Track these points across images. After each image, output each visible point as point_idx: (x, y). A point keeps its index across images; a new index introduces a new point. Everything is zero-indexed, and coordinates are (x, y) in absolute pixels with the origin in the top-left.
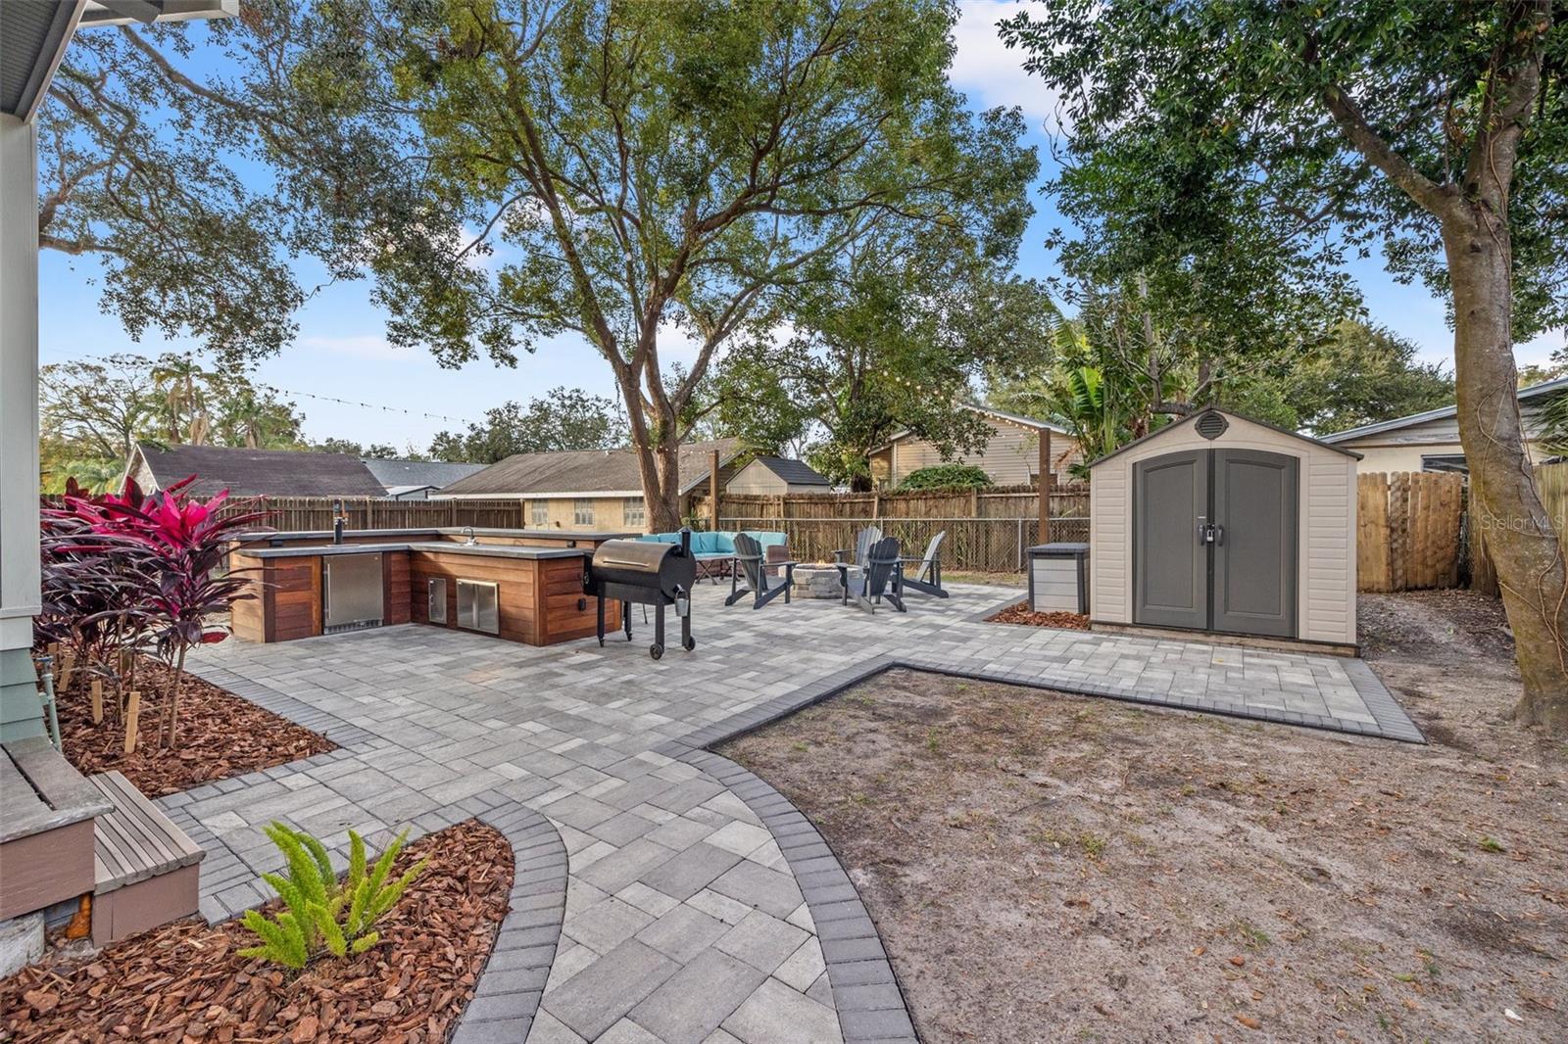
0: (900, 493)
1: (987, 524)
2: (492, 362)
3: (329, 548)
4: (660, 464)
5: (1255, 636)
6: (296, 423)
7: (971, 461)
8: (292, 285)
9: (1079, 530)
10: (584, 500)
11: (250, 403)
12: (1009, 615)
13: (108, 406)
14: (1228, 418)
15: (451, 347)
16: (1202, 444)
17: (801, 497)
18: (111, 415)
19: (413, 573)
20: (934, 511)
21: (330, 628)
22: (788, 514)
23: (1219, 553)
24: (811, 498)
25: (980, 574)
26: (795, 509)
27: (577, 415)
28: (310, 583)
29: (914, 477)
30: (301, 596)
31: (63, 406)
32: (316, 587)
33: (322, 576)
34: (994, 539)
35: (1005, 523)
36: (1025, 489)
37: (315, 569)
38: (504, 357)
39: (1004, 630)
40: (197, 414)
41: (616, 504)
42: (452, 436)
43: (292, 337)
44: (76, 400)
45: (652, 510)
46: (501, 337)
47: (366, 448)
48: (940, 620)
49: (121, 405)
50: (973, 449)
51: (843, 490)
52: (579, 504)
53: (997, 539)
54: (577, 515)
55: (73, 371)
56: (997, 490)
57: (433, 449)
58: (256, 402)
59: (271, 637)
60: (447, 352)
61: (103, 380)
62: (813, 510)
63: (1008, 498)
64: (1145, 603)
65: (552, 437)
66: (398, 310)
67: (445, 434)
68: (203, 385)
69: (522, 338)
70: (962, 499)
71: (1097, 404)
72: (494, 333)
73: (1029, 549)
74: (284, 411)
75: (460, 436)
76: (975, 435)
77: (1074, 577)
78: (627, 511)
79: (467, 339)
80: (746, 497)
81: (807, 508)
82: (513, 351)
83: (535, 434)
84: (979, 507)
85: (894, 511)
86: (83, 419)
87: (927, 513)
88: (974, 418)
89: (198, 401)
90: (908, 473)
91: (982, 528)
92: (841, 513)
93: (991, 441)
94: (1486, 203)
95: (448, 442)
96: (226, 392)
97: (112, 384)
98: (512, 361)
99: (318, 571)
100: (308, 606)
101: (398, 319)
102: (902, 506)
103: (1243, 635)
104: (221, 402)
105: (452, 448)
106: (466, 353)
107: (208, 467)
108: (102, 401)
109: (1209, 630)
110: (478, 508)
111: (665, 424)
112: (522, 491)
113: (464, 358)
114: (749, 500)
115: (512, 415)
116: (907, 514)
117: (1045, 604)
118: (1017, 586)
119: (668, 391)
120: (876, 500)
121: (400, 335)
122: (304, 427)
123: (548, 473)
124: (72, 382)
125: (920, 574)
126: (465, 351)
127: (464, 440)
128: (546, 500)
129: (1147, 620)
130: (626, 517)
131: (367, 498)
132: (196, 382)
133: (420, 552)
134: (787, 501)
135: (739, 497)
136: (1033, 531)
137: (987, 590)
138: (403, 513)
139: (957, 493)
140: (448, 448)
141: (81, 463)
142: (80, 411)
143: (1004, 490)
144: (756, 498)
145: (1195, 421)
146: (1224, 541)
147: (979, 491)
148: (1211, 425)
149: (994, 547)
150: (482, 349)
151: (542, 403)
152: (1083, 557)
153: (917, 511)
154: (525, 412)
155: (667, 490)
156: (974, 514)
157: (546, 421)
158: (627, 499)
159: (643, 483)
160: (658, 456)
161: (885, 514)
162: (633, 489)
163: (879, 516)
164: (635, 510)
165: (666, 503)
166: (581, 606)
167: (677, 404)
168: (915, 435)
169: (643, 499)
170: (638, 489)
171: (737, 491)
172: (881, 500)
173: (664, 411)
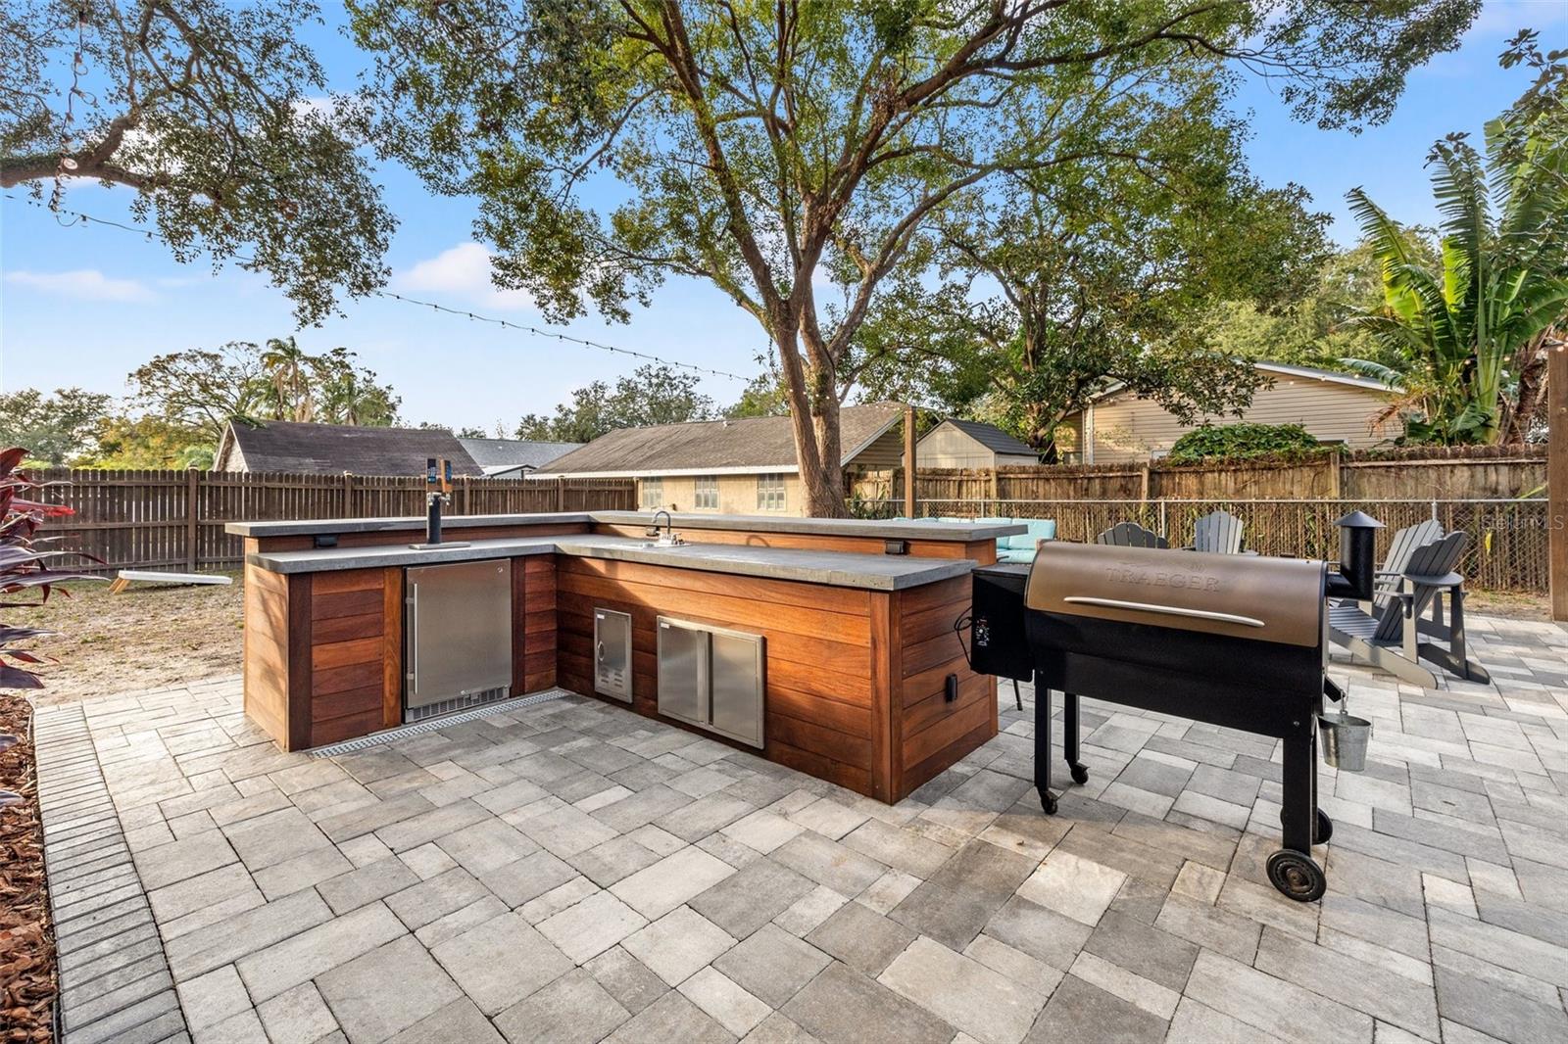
2: (603, 319)
3: (417, 551)
4: (819, 433)
6: (393, 407)
8: (381, 211)
10: (706, 478)
11: (351, 387)
13: (224, 393)
15: (558, 300)
17: (1024, 470)
18: (226, 402)
19: (561, 596)
20: (1253, 489)
21: (417, 711)
22: (1002, 493)
26: (1015, 488)
27: (665, 394)
28: (380, 623)
30: (361, 649)
31: (185, 393)
32: (391, 630)
33: (404, 606)
37: (392, 596)
38: (615, 311)
40: (302, 399)
41: (748, 483)
42: (538, 419)
43: (382, 284)
44: (196, 387)
45: (811, 488)
46: (611, 288)
47: (457, 432)
49: (235, 391)
52: (701, 483)
54: (698, 496)
55: (191, 358)
57: (520, 433)
58: (356, 386)
59: (301, 740)
60: (553, 305)
61: (219, 368)
63: (1401, 468)
65: (639, 417)
66: (503, 243)
67: (531, 417)
68: (308, 370)
69: (636, 290)
72: (604, 284)
74: (381, 395)
75: (546, 419)
78: (762, 491)
79: (574, 291)
80: (935, 472)
81: (1032, 485)
82: (625, 305)
83: (623, 415)
84: (1343, 484)
85: (1177, 489)
86: (202, 406)
87: (1238, 492)
89: (302, 385)
92: (1087, 493)
95: (535, 425)
96: (328, 376)
97: (228, 371)
98: (625, 316)
99: (397, 599)
100: (375, 668)
101: (506, 255)
102: (1190, 482)
104: (324, 387)
105: (539, 431)
106: (572, 307)
107: (300, 445)
108: (219, 387)
110: (586, 488)
111: (823, 379)
112: (632, 468)
113: (571, 314)
114: (938, 476)
115: (599, 395)
116: (1206, 494)
119: (825, 338)
120: (1145, 474)
121: (506, 273)
122: (400, 411)
123: (658, 448)
124: (192, 369)
126: (573, 305)
127: (551, 423)
128: (659, 479)
130: (761, 498)
131: (465, 477)
132: (301, 366)
133: (576, 558)
134: (1000, 477)
138: (504, 493)
140: (535, 430)
141: (197, 448)
142: (200, 398)
143: (1361, 457)
144: (950, 472)
150: (589, 302)
151: (629, 382)
154: (612, 392)
155: (828, 463)
156: (1332, 493)
157: (633, 400)
158: (762, 477)
159: (798, 452)
160: (814, 420)
161: (1160, 494)
162: (770, 464)
163: (1150, 495)
164: (780, 490)
165: (827, 479)
166: (949, 691)
167: (836, 354)
168: (1133, 393)
169: (795, 475)
170: (777, 464)
171: (920, 465)
172: (1151, 473)
173: (822, 363)
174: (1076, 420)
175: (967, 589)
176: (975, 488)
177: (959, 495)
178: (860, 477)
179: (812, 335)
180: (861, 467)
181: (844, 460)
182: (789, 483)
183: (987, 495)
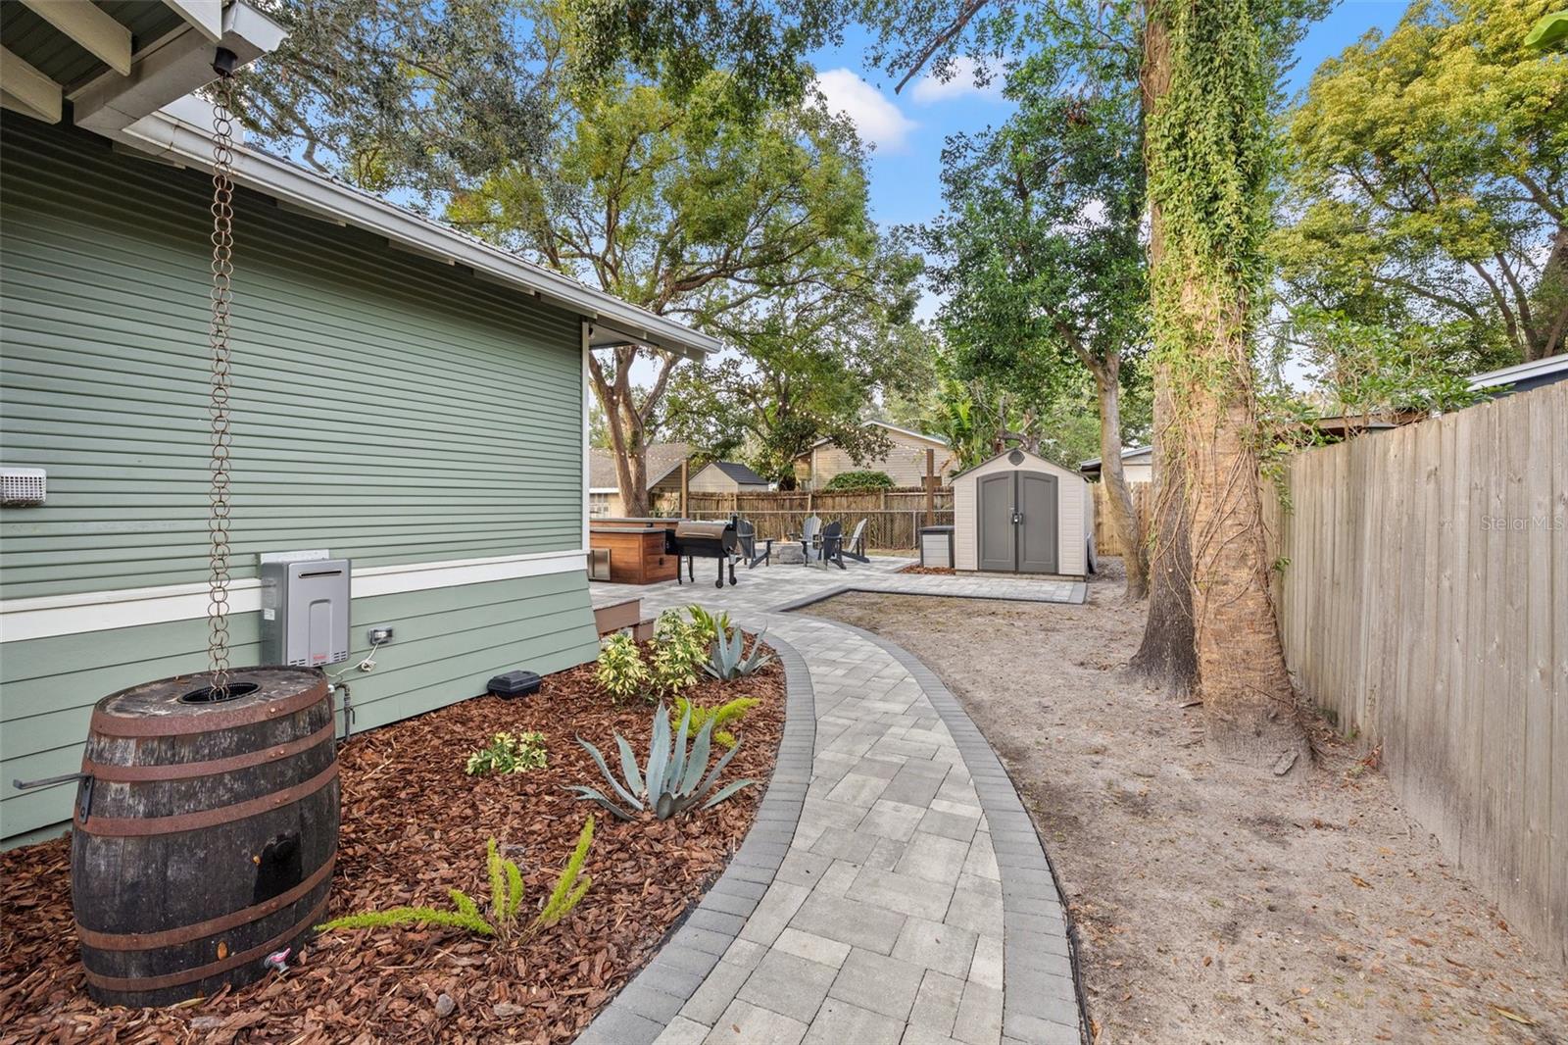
0: (827, 492)
1: (892, 514)
4: (632, 468)
5: (1038, 573)
7: (877, 468)
9: (949, 518)
12: (909, 570)
14: (1025, 454)
16: (1011, 467)
17: (751, 494)
20: (853, 505)
22: (738, 506)
23: (1021, 527)
24: (758, 495)
25: (887, 551)
26: (744, 504)
29: (837, 479)
34: (896, 526)
35: (904, 514)
36: (918, 490)
39: (906, 576)
45: (627, 504)
48: (867, 573)
50: (878, 457)
51: (773, 487)
53: (900, 525)
56: (898, 490)
62: (761, 504)
63: (906, 496)
64: (984, 558)
70: (874, 498)
71: (967, 425)
73: (920, 528)
76: (880, 447)
77: (946, 545)
78: (608, 503)
80: (704, 494)
81: (755, 503)
84: (886, 503)
85: (824, 505)
87: (849, 507)
88: (879, 432)
90: (831, 477)
91: (888, 517)
92: (783, 508)
93: (891, 451)
94: (1109, 370)
102: (829, 501)
103: (1033, 573)
109: (1016, 572)
111: (635, 434)
114: (706, 497)
116: (834, 508)
117: (930, 563)
118: (913, 556)
119: (637, 406)
120: (810, 496)
125: (851, 548)
129: (985, 568)
134: (740, 498)
135: (697, 494)
136: (923, 519)
137: (893, 559)
139: (871, 492)
143: (903, 490)
144: (712, 495)
145: (1008, 455)
146: (1023, 522)
147: (886, 490)
148: (1016, 457)
149: (896, 531)
152: (951, 533)
153: (841, 506)
155: (638, 488)
156: (882, 507)
158: (608, 495)
159: (619, 481)
160: (629, 461)
161: (817, 508)
162: (599, 487)
163: (812, 509)
164: (606, 504)
165: (637, 498)
166: (661, 562)
167: (644, 417)
168: (832, 444)
169: (616, 495)
170: (604, 487)
171: (691, 489)
172: (813, 496)
173: (635, 424)
174: (807, 457)
175: (664, 536)
176: (726, 504)
177: (717, 509)
178: (660, 497)
179: (629, 406)
180: (662, 490)
181: (648, 487)
182: (612, 499)
183: (732, 509)
